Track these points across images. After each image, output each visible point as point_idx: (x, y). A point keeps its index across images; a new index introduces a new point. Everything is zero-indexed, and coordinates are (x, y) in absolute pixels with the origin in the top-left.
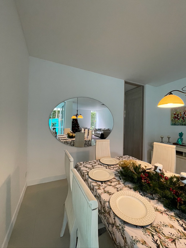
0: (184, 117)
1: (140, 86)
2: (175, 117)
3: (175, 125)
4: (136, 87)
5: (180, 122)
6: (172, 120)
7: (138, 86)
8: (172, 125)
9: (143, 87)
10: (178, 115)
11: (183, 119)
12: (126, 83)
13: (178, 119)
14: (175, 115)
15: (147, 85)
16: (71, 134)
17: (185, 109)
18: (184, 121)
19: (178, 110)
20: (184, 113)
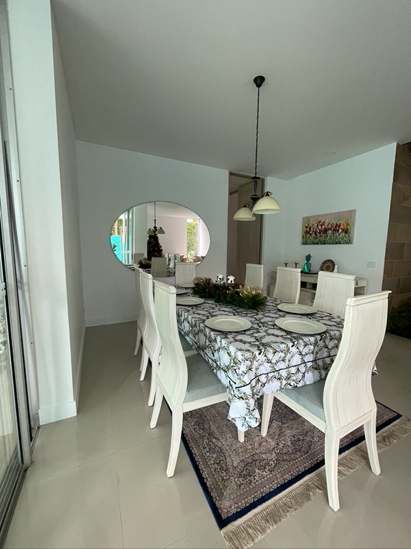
0: (316, 232)
2: (307, 232)
3: (306, 244)
5: (312, 239)
6: (303, 236)
8: (303, 244)
9: (263, 180)
10: (310, 229)
11: (316, 235)
13: (311, 234)
14: (307, 227)
17: (319, 220)
18: (317, 238)
19: (311, 221)
20: (317, 226)
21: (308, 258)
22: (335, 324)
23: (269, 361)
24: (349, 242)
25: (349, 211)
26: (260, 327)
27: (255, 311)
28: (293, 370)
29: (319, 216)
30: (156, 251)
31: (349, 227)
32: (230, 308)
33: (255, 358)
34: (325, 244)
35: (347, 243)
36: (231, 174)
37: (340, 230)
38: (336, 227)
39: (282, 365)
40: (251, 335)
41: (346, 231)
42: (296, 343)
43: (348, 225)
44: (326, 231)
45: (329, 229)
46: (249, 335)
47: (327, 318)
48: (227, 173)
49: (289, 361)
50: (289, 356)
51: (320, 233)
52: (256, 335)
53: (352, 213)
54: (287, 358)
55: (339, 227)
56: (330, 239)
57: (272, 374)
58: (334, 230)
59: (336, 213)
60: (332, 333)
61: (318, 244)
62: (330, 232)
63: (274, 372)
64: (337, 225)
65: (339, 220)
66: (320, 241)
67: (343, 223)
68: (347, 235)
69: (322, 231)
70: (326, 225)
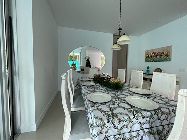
0: (152, 56)
2: (147, 57)
3: (147, 62)
5: (150, 60)
6: (145, 59)
8: (145, 62)
10: (149, 55)
11: (152, 58)
13: (149, 58)
14: (147, 55)
17: (153, 51)
18: (152, 59)
19: (149, 52)
20: (152, 54)
21: (148, 68)
22: (165, 103)
23: (116, 127)
24: (169, 60)
25: (169, 46)
26: (116, 101)
27: (117, 91)
28: (134, 134)
29: (153, 50)
30: (89, 66)
31: (168, 53)
32: (105, 88)
33: (104, 125)
34: (156, 61)
35: (168, 61)
36: (114, 35)
37: (164, 55)
38: (162, 54)
39: (126, 130)
40: (108, 106)
41: (167, 56)
42: (136, 116)
43: (168, 52)
44: (156, 56)
45: (158, 55)
46: (107, 106)
47: (159, 98)
48: (112, 35)
49: (131, 128)
50: (131, 124)
52: (111, 106)
53: (170, 47)
54: (130, 126)
55: (164, 54)
56: (159, 59)
57: (118, 136)
58: (161, 55)
59: (161, 48)
60: (163, 110)
61: (153, 62)
62: (159, 56)
63: (119, 135)
64: (162, 53)
65: (163, 51)
66: (154, 60)
67: (165, 52)
68: (168, 57)
69: (154, 56)
70: (157, 53)
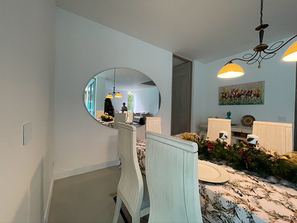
0: (231, 96)
1: (189, 61)
2: (223, 97)
3: (223, 104)
4: (184, 62)
5: (228, 101)
6: (220, 100)
7: (187, 61)
8: (220, 105)
9: (191, 62)
10: (226, 94)
11: (231, 98)
12: (174, 56)
13: (226, 98)
14: (223, 94)
15: (195, 61)
16: (107, 116)
17: (234, 88)
18: (232, 100)
19: (226, 89)
20: (232, 92)
21: (229, 114)
24: (262, 103)
25: (260, 82)
29: (233, 86)
31: (260, 93)
34: (239, 104)
35: (259, 104)
37: (253, 95)
38: (248, 92)
41: (258, 96)
44: (239, 96)
45: (242, 94)
48: (172, 54)
51: (234, 97)
53: (262, 83)
55: (251, 92)
56: (244, 101)
58: (247, 95)
59: (247, 84)
61: (233, 104)
62: (243, 96)
65: (251, 88)
66: (235, 102)
67: (254, 90)
68: (259, 98)
69: (236, 96)
70: (240, 92)
